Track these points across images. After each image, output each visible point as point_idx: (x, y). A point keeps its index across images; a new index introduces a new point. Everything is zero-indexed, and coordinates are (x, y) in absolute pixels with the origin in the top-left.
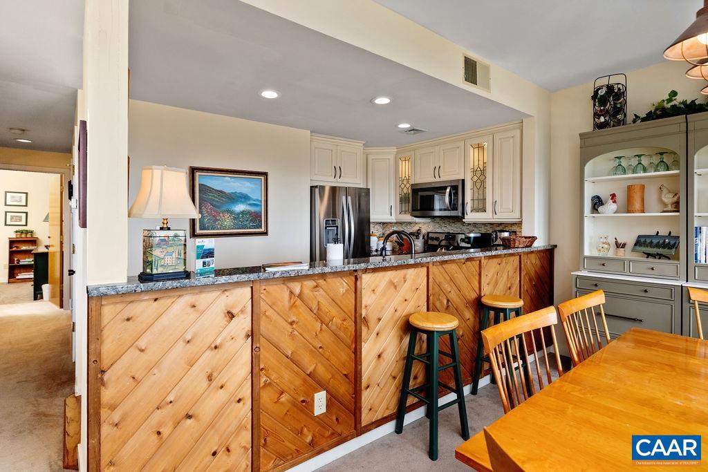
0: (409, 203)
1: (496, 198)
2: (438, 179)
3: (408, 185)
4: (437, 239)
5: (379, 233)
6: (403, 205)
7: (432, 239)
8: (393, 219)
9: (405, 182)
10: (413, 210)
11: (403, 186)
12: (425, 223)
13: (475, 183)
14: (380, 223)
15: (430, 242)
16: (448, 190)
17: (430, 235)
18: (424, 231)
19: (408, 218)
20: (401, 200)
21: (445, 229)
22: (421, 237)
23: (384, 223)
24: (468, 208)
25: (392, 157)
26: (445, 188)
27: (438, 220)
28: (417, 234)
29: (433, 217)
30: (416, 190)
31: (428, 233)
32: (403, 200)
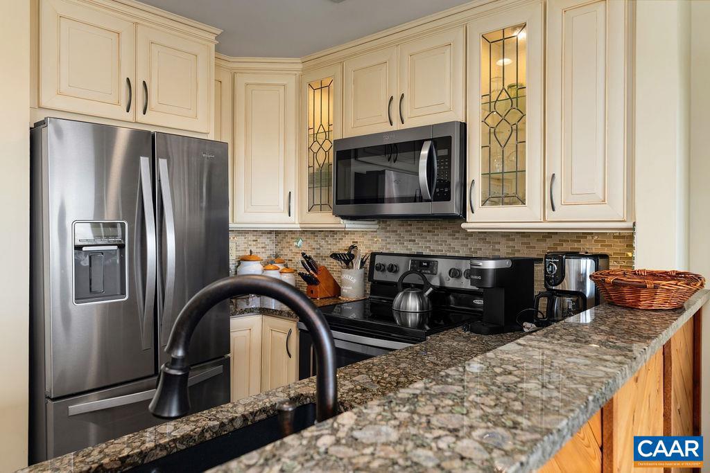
0: (329, 186)
1: (555, 167)
2: (397, 126)
3: (327, 145)
4: (393, 269)
5: (269, 253)
6: (317, 191)
7: (381, 268)
8: (293, 222)
9: (321, 137)
10: (338, 202)
11: (316, 147)
12: (365, 233)
13: (492, 132)
14: (270, 232)
15: (378, 276)
16: (425, 152)
17: (378, 260)
18: (363, 251)
19: (327, 220)
20: (313, 180)
21: (410, 245)
22: (357, 263)
23: (277, 233)
24: (476, 194)
25: (291, 82)
26: (418, 145)
27: (394, 225)
28: (347, 259)
29: (384, 219)
30: (346, 153)
31: (373, 255)
32: (316, 179)
